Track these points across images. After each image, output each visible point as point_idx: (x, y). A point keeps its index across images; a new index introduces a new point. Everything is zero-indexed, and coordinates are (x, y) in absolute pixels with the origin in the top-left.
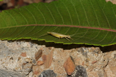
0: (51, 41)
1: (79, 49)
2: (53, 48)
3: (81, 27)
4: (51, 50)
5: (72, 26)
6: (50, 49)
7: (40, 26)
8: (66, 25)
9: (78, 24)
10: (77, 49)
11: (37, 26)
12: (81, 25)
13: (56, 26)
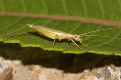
0: (34, 46)
1: (100, 71)
2: (37, 68)
3: (106, 23)
4: (33, 73)
5: (86, 20)
6: (31, 70)
7: (12, 17)
8: (71, 18)
9: (100, 17)
10: (94, 71)
11: (5, 17)
12: (107, 18)
13: (47, 19)
